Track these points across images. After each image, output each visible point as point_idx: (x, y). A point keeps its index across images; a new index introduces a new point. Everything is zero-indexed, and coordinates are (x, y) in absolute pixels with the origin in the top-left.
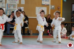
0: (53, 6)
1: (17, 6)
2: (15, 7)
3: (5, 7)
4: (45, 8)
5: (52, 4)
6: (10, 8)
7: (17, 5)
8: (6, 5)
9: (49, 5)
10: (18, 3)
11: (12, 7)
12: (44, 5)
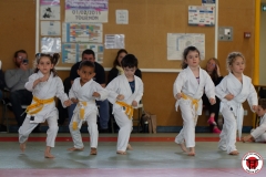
0: (227, 31)
1: (100, 32)
2: (96, 35)
3: (61, 37)
4: (199, 35)
5: (223, 23)
6: (77, 40)
7: (101, 26)
8: (65, 29)
9: (212, 26)
10: (106, 21)
11: (85, 35)
12: (195, 28)
